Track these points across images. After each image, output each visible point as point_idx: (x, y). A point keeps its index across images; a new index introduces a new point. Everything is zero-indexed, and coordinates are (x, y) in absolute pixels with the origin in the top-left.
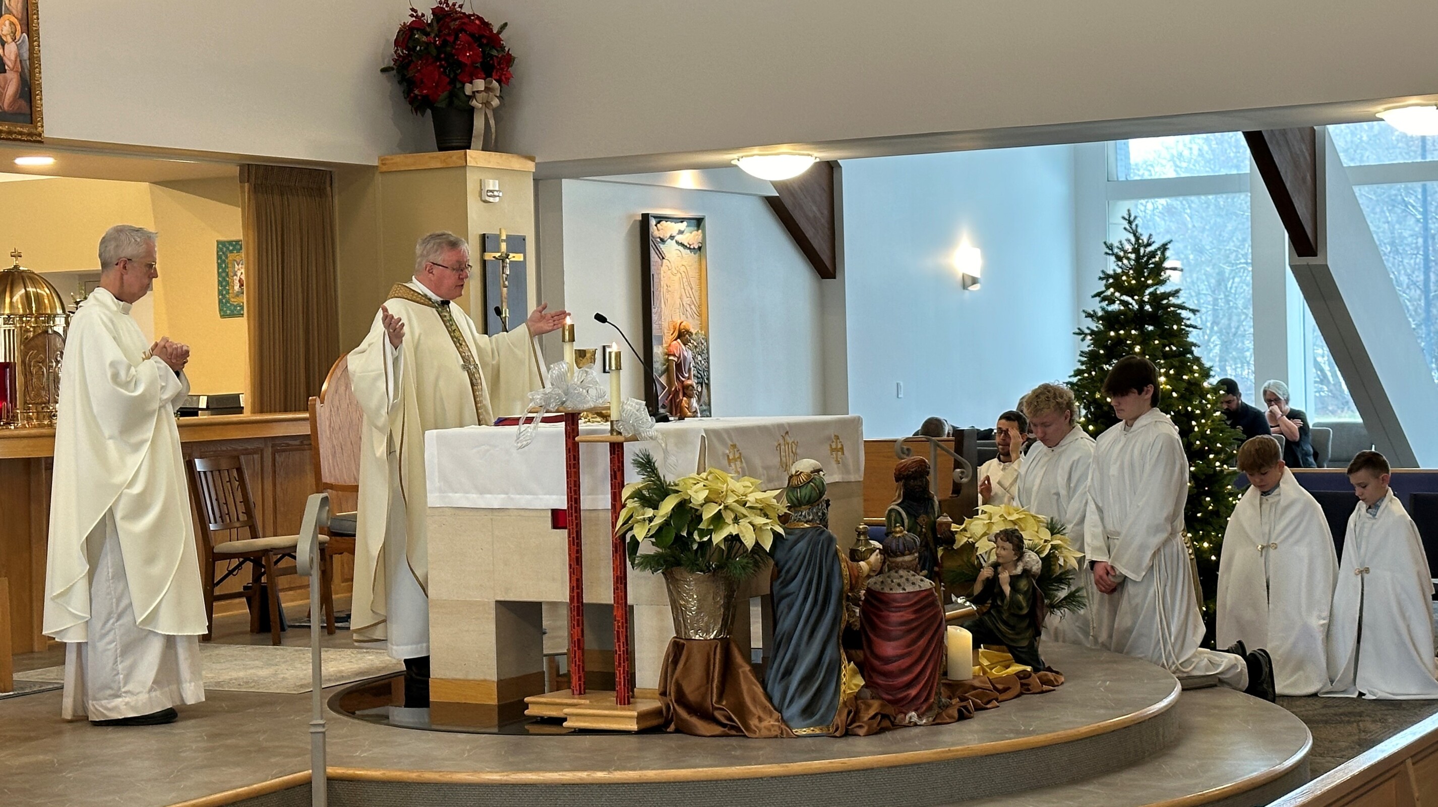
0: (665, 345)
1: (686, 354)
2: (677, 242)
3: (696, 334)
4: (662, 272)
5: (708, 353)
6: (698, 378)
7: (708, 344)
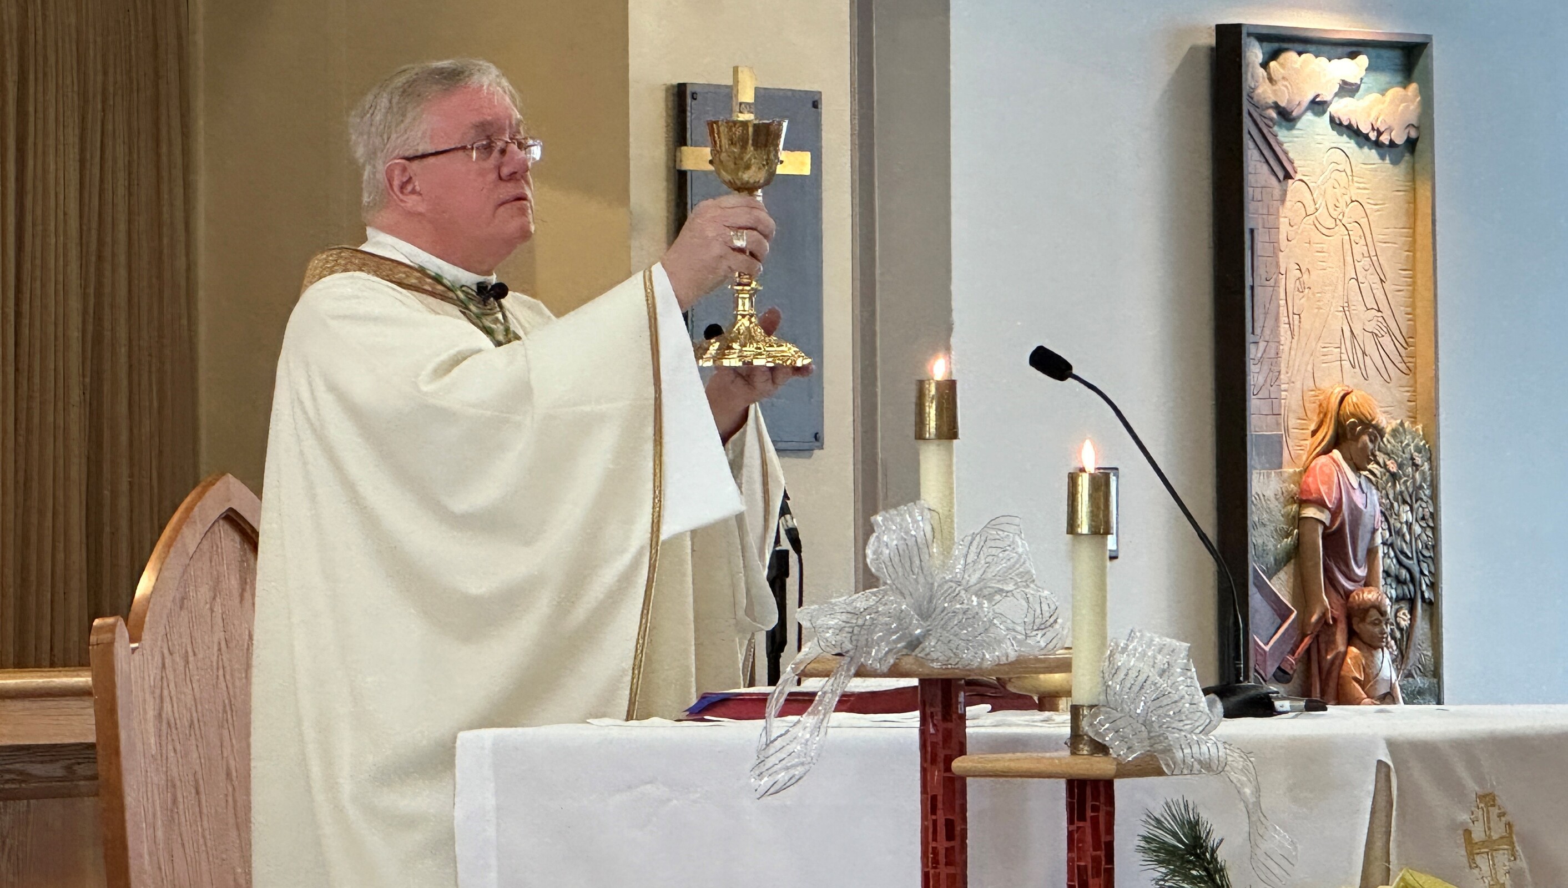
0: (1288, 470)
1: (1359, 499)
2: (1336, 124)
3: (1395, 432)
4: (1283, 222)
5: (1434, 497)
6: (1399, 581)
7: (1434, 469)
